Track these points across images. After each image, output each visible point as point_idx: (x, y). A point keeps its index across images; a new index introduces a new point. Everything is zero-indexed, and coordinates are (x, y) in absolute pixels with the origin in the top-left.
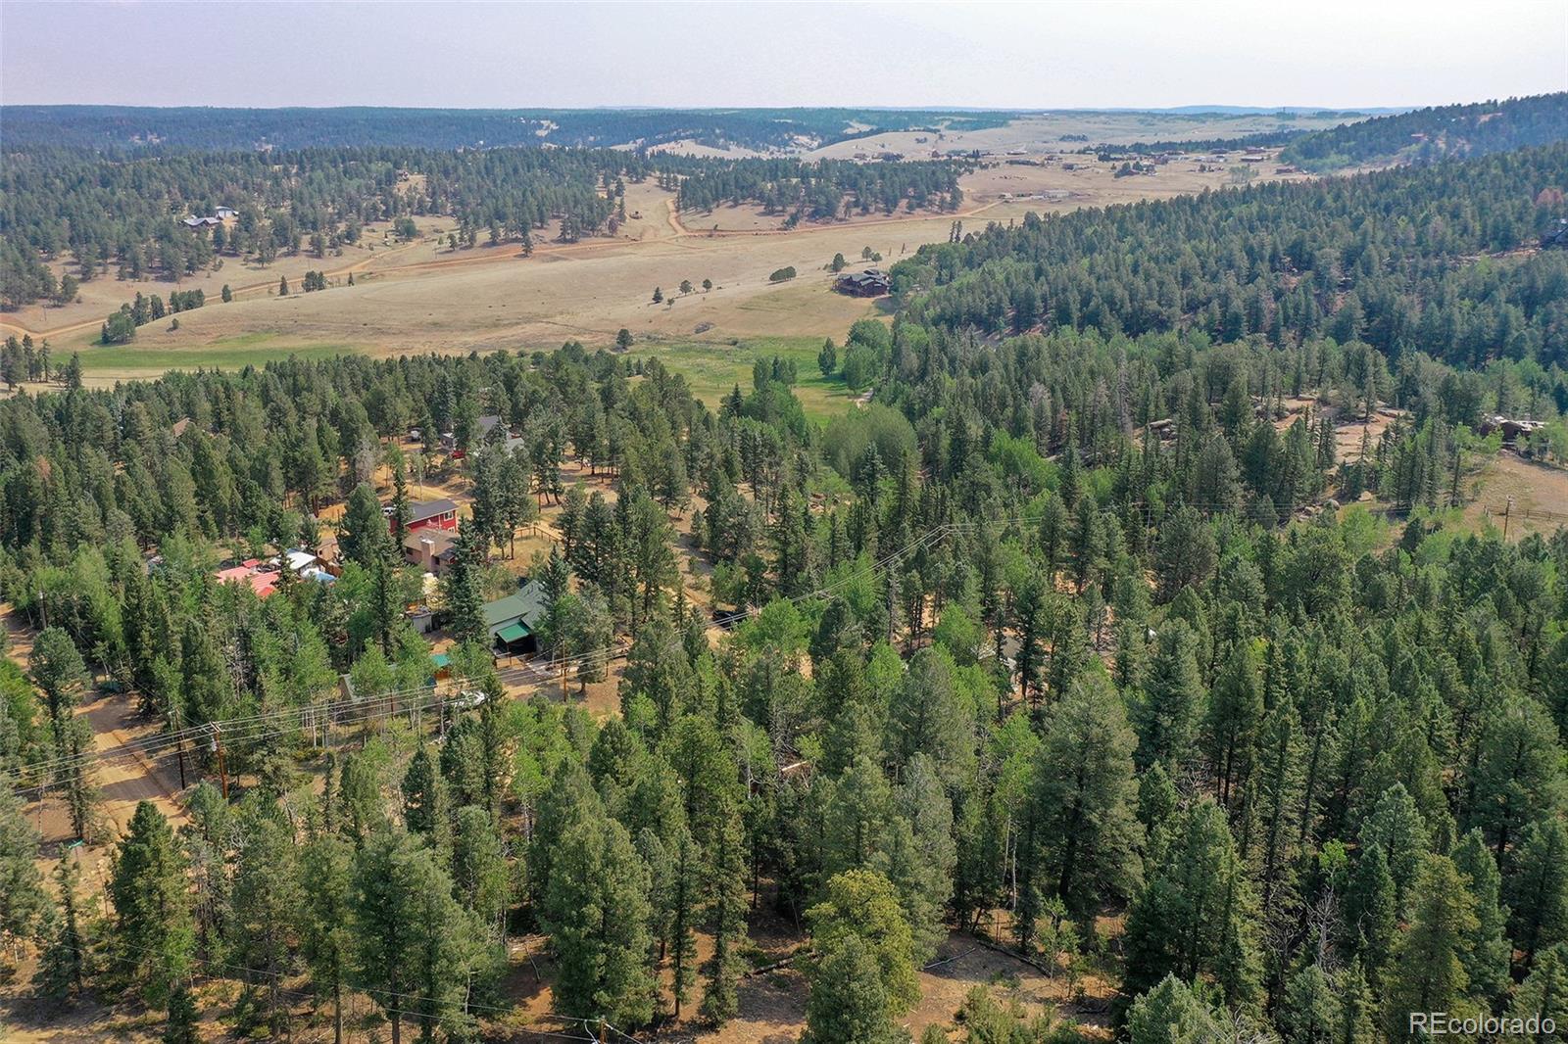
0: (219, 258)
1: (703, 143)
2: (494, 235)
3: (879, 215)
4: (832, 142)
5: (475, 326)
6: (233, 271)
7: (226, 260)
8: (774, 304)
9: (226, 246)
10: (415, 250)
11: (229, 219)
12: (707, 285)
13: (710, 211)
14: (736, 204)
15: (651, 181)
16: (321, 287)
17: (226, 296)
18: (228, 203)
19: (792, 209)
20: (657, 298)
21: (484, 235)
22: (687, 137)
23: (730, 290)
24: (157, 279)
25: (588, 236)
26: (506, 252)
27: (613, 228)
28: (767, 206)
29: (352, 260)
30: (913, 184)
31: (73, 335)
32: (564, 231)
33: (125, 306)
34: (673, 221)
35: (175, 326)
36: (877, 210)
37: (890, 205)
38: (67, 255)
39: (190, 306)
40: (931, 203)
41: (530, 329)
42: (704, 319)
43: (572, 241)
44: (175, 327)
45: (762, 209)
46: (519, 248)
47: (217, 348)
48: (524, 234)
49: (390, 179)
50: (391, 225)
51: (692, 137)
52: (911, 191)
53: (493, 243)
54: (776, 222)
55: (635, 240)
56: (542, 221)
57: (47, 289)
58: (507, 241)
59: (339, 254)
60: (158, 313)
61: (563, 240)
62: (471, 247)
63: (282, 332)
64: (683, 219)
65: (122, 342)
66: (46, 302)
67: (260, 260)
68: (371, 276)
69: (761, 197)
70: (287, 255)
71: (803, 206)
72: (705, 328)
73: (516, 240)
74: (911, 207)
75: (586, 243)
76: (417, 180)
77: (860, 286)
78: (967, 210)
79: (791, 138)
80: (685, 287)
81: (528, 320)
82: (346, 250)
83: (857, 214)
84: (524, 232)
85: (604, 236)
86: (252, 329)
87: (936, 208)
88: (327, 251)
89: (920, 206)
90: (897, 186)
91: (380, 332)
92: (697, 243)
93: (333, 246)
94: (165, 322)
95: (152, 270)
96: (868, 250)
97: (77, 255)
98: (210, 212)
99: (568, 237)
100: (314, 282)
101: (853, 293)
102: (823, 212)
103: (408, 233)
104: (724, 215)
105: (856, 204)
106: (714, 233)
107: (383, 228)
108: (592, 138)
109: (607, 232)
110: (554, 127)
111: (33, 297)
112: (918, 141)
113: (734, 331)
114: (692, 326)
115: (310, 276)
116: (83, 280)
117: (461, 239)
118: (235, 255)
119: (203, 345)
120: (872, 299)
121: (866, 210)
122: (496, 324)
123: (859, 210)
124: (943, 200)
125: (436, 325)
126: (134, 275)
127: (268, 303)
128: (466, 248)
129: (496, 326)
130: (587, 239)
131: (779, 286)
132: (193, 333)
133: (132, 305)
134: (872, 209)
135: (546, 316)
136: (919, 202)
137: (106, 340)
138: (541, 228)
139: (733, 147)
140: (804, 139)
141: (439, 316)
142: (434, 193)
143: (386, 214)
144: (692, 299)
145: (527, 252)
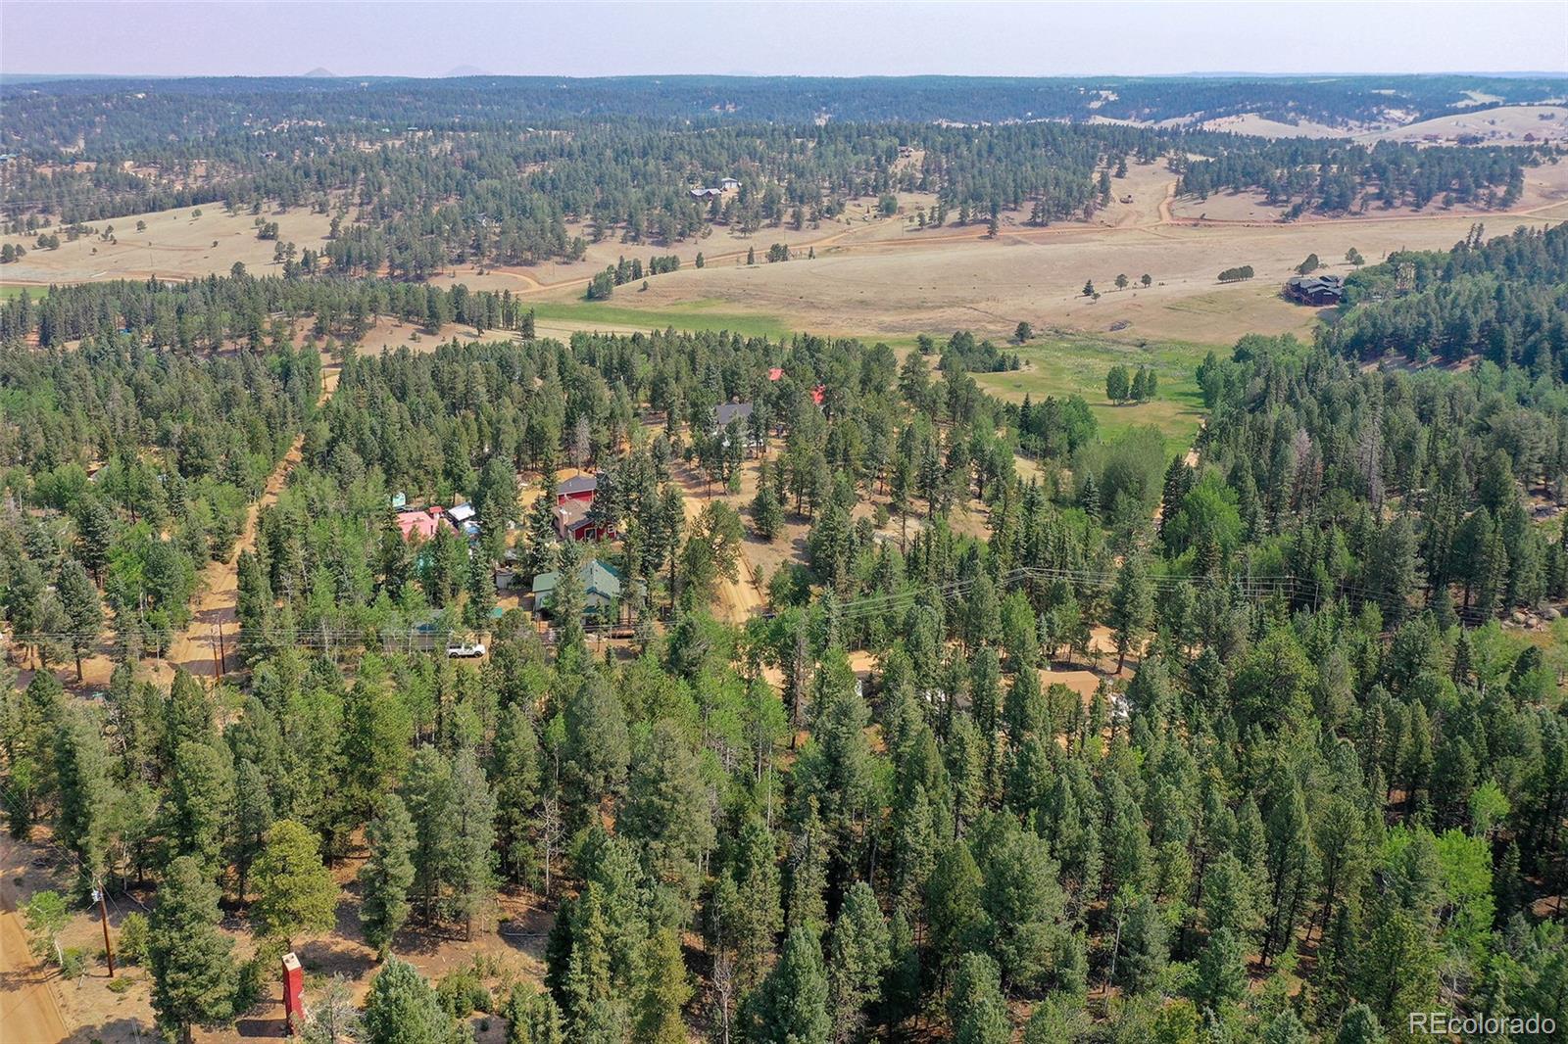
0: (711, 226)
1: (1268, 118)
2: (964, 215)
3: (1405, 210)
4: (1429, 117)
5: (899, 306)
6: (720, 239)
7: (716, 229)
8: (1206, 306)
9: (720, 216)
10: (893, 226)
11: (731, 189)
12: (1146, 280)
13: (1204, 198)
14: (1237, 191)
15: (1161, 162)
16: (785, 259)
17: (699, 263)
18: (736, 175)
19: (1297, 200)
20: (1088, 291)
21: (953, 216)
22: (1251, 111)
23: (1173, 287)
24: (653, 243)
25: (1061, 219)
26: (973, 232)
27: (1088, 213)
28: (1271, 194)
29: (827, 233)
30: (1459, 175)
31: (570, 289)
32: (1035, 214)
33: (611, 267)
34: (1163, 208)
35: (645, 287)
36: (1404, 203)
37: (1421, 200)
38: (587, 220)
39: (665, 270)
40: (1477, 198)
41: (949, 313)
42: (1122, 318)
43: (1043, 225)
44: (645, 289)
45: (1263, 198)
46: (984, 229)
47: (672, 310)
48: (994, 216)
49: (891, 155)
50: (876, 201)
51: (1258, 110)
52: (1455, 184)
53: (961, 223)
54: (1275, 212)
55: (1110, 227)
56: (1015, 202)
57: (561, 247)
58: (975, 222)
59: (816, 227)
60: (637, 275)
61: (1032, 224)
62: (939, 226)
63: (730, 298)
64: (1177, 205)
65: (600, 298)
66: (557, 259)
67: (743, 231)
68: (838, 250)
69: (1266, 185)
70: (769, 226)
71: (1312, 197)
72: (1121, 326)
73: (985, 221)
74: (1448, 203)
75: (1056, 227)
76: (917, 155)
77: (1306, 294)
78: (1525, 208)
79: (1380, 112)
80: (1121, 282)
81: (951, 305)
82: (824, 224)
83: (1379, 208)
84: (994, 213)
85: (1078, 220)
86: (706, 296)
87: (1482, 204)
88: (805, 224)
89: (1461, 200)
90: (1436, 178)
91: (812, 306)
92: (1178, 232)
93: (813, 219)
94: (639, 283)
95: (650, 234)
96: (1353, 251)
97: (594, 219)
98: (716, 184)
99: (1039, 220)
100: (778, 254)
101: (1299, 301)
102: (1335, 204)
103: (888, 209)
104: (1219, 204)
105: (1379, 196)
106: (1200, 222)
107: (870, 203)
108: (1147, 111)
109: (1082, 217)
110: (1113, 98)
111: (549, 254)
112: (1542, 117)
113: (1148, 331)
114: (1107, 324)
115: (775, 248)
116: (594, 242)
117: (931, 218)
118: (725, 224)
119: (662, 307)
120: (1319, 309)
121: (1389, 204)
122: (920, 307)
123: (1380, 203)
124: (1493, 195)
125: (863, 303)
126: (635, 239)
127: (732, 272)
128: (935, 227)
129: (918, 308)
130: (1059, 224)
131: (1227, 287)
132: (658, 295)
133: (616, 267)
134: (1397, 202)
135: (972, 302)
136: (1464, 196)
137: (591, 296)
138: (1015, 210)
139: (1303, 122)
140: (1396, 113)
141: (869, 294)
142: (927, 171)
143: (876, 189)
144: (1125, 294)
145: (991, 235)
